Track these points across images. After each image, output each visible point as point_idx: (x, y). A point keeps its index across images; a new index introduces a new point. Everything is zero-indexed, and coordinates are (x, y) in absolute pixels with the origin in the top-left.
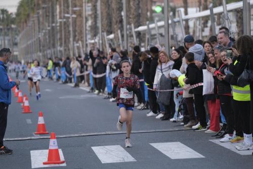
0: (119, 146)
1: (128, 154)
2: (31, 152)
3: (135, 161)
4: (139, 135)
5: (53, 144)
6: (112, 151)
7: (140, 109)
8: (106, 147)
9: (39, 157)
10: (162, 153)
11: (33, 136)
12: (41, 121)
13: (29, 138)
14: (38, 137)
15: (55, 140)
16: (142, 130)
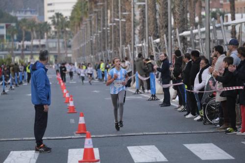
0: (154, 146)
1: (161, 154)
2: (70, 150)
3: (167, 161)
4: (175, 136)
5: (88, 143)
6: (146, 151)
7: (180, 111)
8: (142, 147)
9: (75, 156)
10: (194, 154)
11: (73, 135)
12: (82, 120)
13: (70, 137)
14: (79, 136)
15: (90, 140)
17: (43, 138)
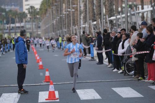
0: (93, 89)
1: (97, 94)
2: (40, 92)
3: (101, 98)
4: (106, 83)
5: (51, 88)
6: (88, 92)
7: (109, 67)
8: (85, 90)
9: (43, 96)
10: (118, 94)
11: (42, 83)
12: (47, 74)
13: (40, 84)
14: (45, 83)
15: (53, 86)
16: (108, 80)
17: (23, 85)
